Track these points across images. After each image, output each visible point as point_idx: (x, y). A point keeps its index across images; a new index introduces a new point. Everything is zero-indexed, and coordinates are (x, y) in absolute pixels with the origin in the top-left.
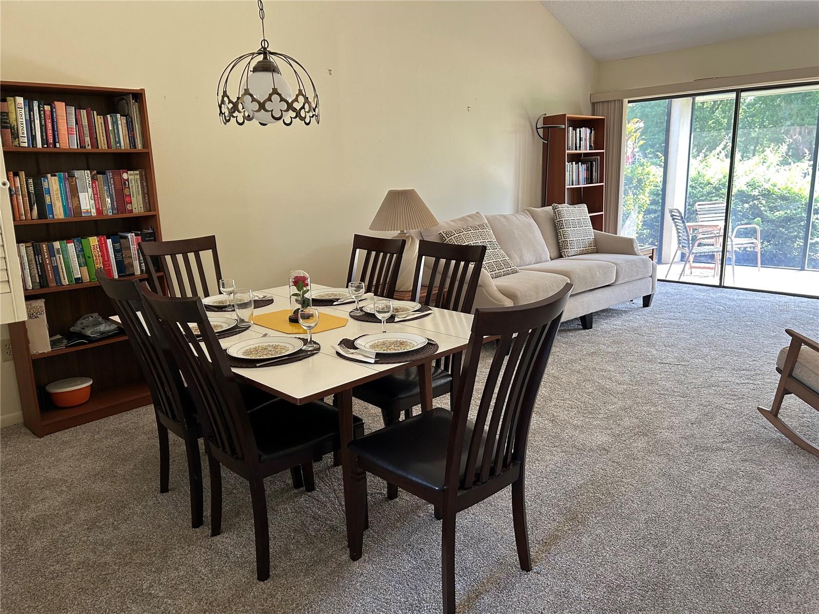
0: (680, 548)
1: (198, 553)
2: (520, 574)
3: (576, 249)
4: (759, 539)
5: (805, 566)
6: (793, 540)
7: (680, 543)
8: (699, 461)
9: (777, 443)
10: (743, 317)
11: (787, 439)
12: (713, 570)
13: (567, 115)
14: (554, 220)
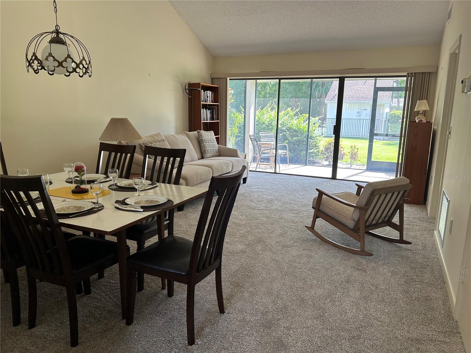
0: (288, 291)
1: (24, 340)
2: (220, 315)
3: (210, 154)
4: (318, 282)
5: (338, 290)
6: (331, 280)
7: (287, 289)
8: (286, 252)
9: (315, 240)
10: (288, 187)
11: (318, 239)
12: (303, 298)
13: (201, 84)
14: (198, 139)
